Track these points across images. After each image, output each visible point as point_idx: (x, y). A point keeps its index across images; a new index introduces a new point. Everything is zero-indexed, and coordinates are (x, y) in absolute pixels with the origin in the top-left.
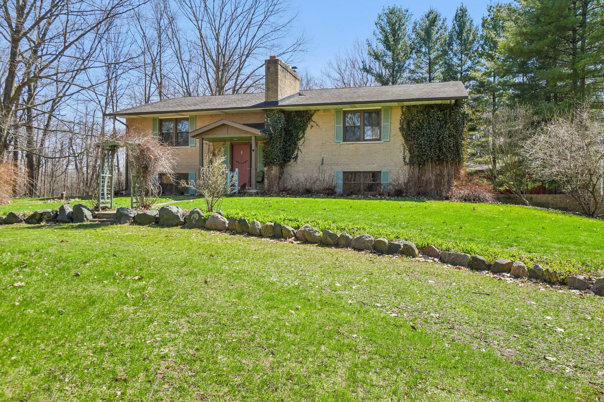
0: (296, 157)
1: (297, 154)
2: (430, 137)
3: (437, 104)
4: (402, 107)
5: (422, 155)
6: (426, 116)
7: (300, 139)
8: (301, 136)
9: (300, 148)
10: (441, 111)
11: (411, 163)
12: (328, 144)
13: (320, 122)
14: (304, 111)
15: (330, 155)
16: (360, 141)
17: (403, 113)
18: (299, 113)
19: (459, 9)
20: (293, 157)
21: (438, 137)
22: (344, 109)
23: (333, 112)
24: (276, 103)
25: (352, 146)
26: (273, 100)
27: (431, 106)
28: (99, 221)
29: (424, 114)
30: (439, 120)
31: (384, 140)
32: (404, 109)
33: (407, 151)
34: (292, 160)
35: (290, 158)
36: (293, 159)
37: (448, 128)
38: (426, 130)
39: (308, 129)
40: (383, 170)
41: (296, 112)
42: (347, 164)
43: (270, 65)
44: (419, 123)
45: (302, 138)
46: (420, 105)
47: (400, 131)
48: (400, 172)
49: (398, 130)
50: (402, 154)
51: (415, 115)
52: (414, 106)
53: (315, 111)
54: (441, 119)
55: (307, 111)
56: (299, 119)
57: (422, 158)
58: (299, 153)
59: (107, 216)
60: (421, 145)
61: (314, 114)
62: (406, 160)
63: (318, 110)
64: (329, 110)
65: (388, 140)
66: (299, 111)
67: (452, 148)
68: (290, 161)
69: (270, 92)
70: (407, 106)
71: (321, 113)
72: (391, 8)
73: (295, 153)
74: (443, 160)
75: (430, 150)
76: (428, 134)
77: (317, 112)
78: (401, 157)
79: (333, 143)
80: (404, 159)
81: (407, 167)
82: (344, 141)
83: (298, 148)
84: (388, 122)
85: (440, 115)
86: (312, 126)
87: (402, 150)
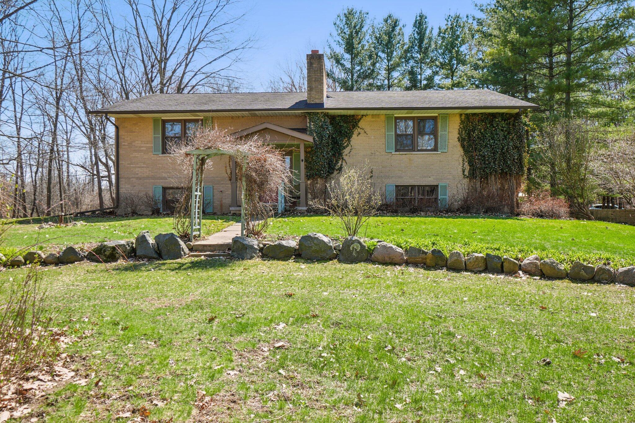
0: (340, 169)
1: (342, 165)
2: (493, 149)
3: (499, 113)
4: (461, 115)
5: (485, 168)
6: (488, 125)
7: (344, 148)
8: (345, 144)
9: (345, 157)
10: (505, 121)
11: (472, 176)
12: (377, 153)
13: (368, 129)
14: (350, 116)
15: (381, 167)
16: (414, 151)
17: (462, 122)
18: (345, 118)
19: (418, 15)
20: (337, 168)
21: (503, 149)
22: (395, 115)
23: (383, 118)
24: (321, 105)
25: (404, 158)
26: (318, 101)
27: (494, 115)
28: (205, 256)
29: (486, 123)
30: (502, 130)
31: (441, 151)
32: (463, 117)
33: (467, 163)
34: (336, 172)
35: (333, 169)
36: (337, 170)
37: (512, 140)
38: (489, 141)
39: (354, 136)
40: (441, 184)
41: (341, 116)
42: (400, 177)
43: (313, 61)
44: (481, 132)
45: (347, 146)
46: (482, 113)
47: (459, 141)
48: (459, 185)
49: (457, 140)
50: (461, 166)
51: (476, 124)
52: (474, 114)
53: (363, 116)
54: (505, 129)
55: (353, 116)
56: (345, 125)
57: (484, 171)
58: (344, 164)
59: (209, 248)
60: (484, 156)
61: (360, 119)
62: (465, 173)
63: (366, 116)
64: (378, 116)
65: (446, 151)
66: (344, 116)
67: (516, 161)
68: (333, 173)
69: (313, 92)
70: (467, 114)
71: (368, 119)
72: (350, 8)
73: (339, 164)
74: (506, 173)
75: (494, 162)
76: (491, 146)
77: (364, 117)
78: (460, 170)
79: (384, 153)
80: (464, 171)
81: (466, 181)
82: (396, 151)
83: (343, 158)
84: (445, 131)
85: (504, 125)
86: (359, 134)
87: (461, 162)
